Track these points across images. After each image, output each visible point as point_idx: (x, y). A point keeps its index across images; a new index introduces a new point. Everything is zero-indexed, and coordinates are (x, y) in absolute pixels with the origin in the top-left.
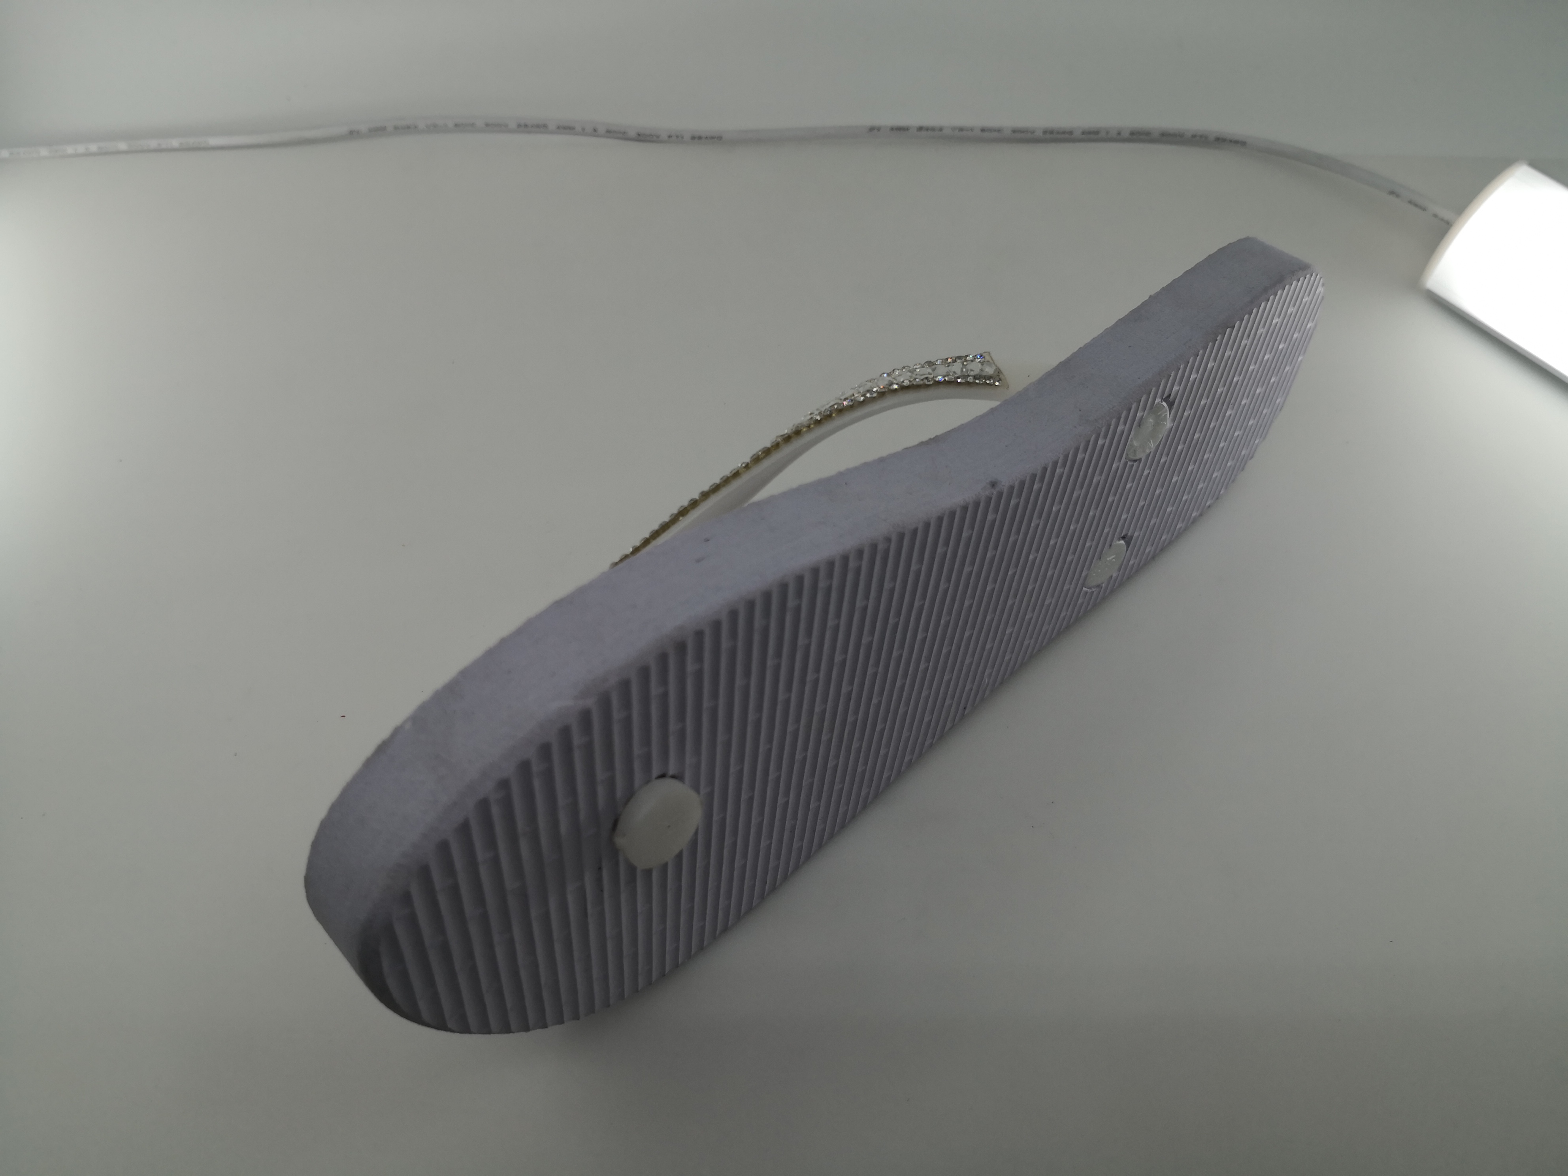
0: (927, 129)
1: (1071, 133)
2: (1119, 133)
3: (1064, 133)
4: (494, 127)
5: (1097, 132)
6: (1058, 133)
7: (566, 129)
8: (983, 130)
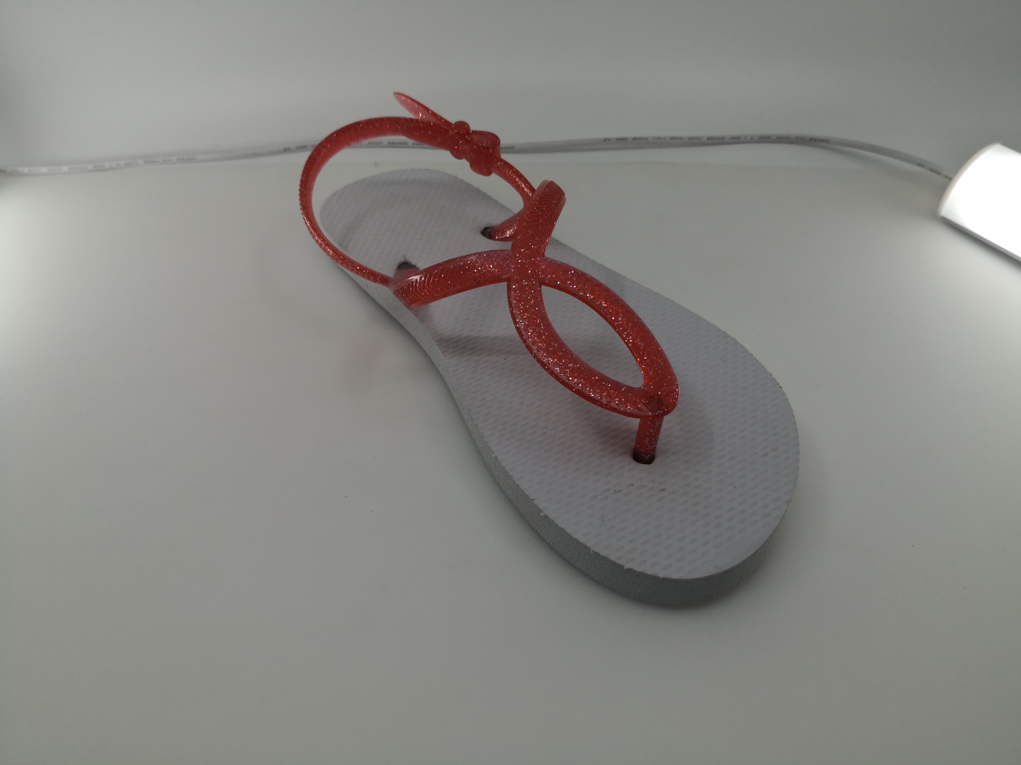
0: (638, 139)
1: (723, 138)
2: (752, 138)
3: (719, 139)
5: (738, 138)
6: (716, 139)
8: (672, 138)
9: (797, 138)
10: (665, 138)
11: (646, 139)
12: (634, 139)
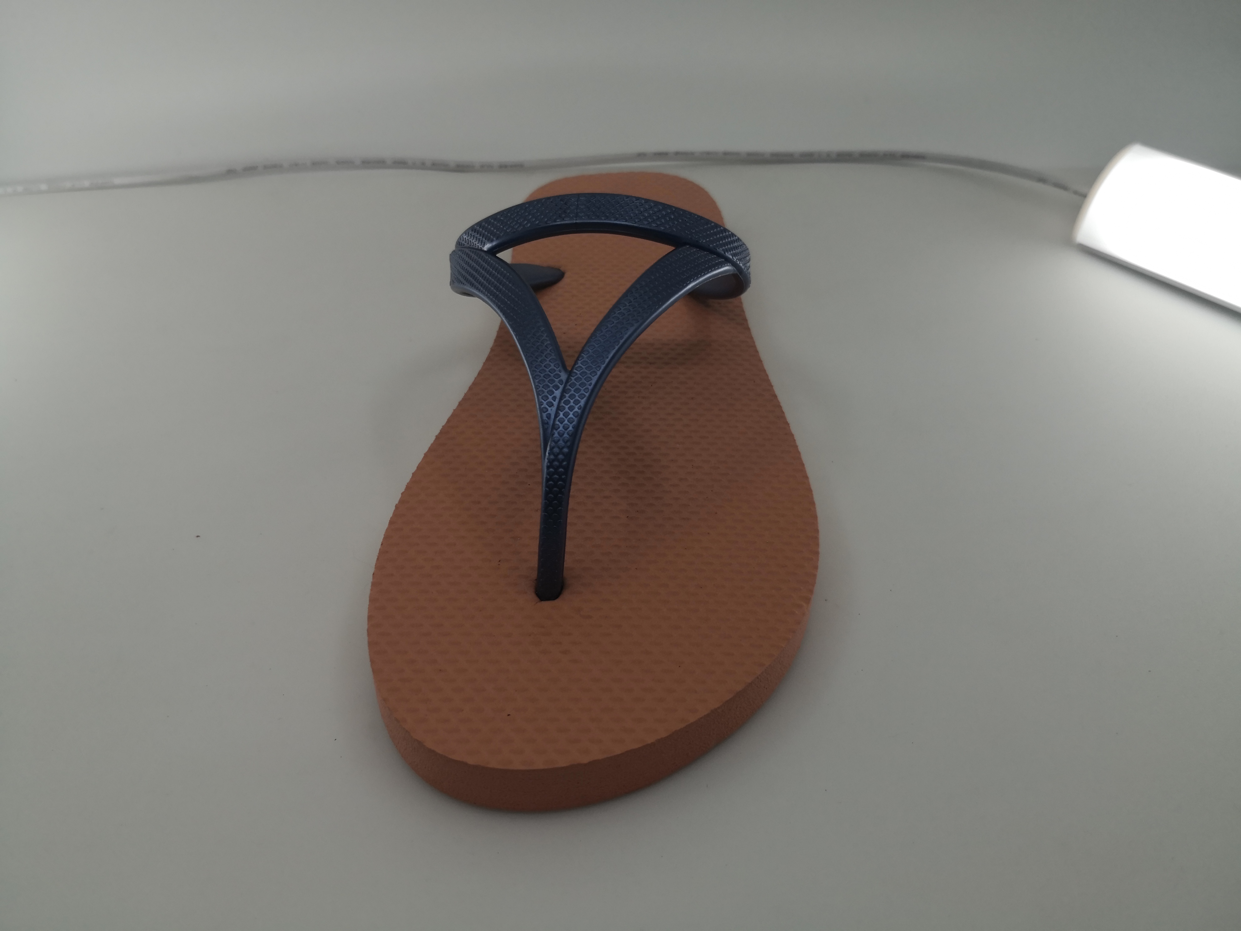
0: (682, 153)
1: (791, 156)
2: (828, 156)
3: (786, 156)
4: (345, 164)
5: (811, 156)
6: (782, 156)
7: (401, 164)
8: (725, 154)
9: (885, 156)
10: (716, 153)
11: (692, 153)
12: (677, 153)
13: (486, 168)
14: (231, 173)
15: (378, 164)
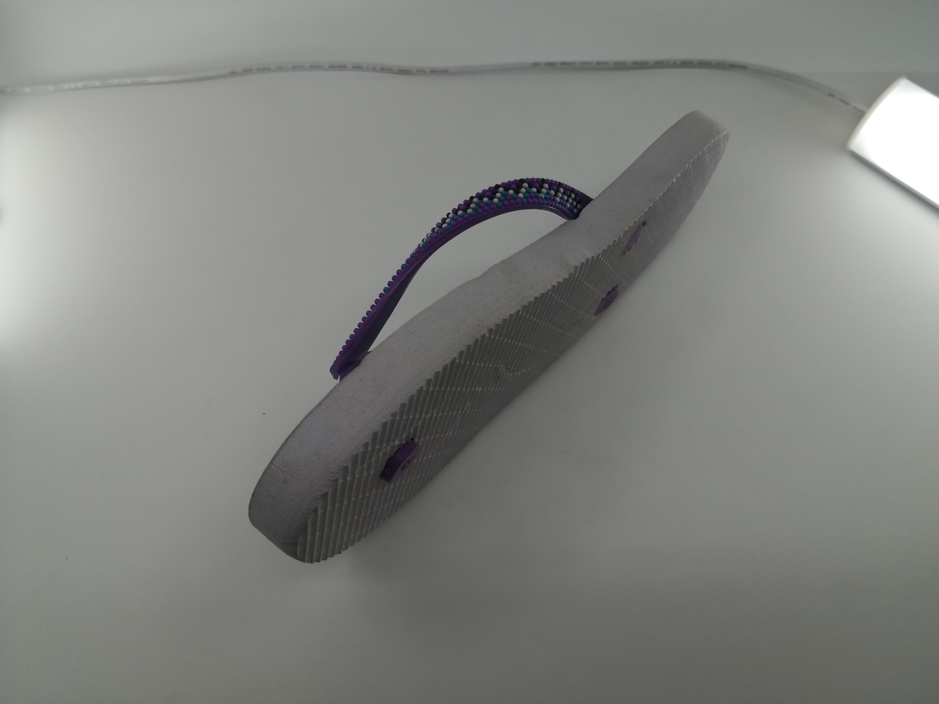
0: (566, 64)
1: (647, 63)
2: (675, 63)
3: (643, 64)
4: (316, 67)
5: (662, 63)
6: (640, 64)
7: (358, 67)
8: (598, 63)
9: (717, 64)
10: (591, 63)
11: (574, 63)
12: (562, 64)
13: (421, 72)
14: (233, 73)
15: (342, 67)
